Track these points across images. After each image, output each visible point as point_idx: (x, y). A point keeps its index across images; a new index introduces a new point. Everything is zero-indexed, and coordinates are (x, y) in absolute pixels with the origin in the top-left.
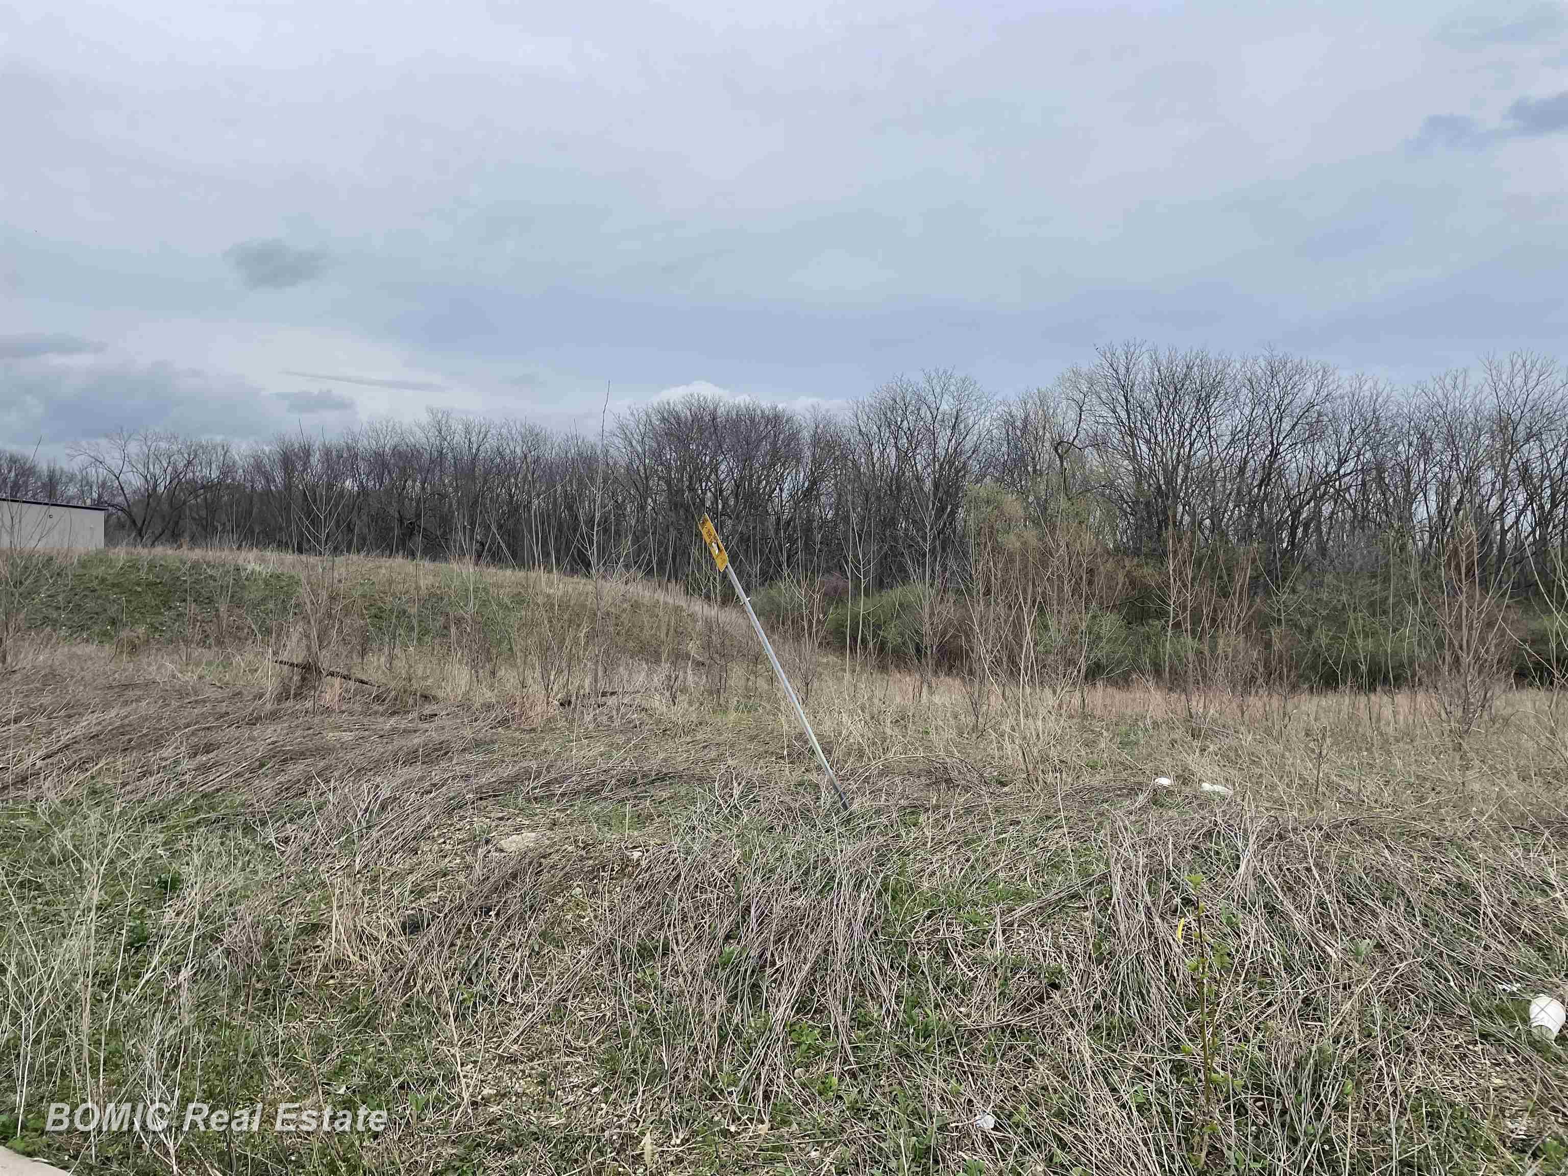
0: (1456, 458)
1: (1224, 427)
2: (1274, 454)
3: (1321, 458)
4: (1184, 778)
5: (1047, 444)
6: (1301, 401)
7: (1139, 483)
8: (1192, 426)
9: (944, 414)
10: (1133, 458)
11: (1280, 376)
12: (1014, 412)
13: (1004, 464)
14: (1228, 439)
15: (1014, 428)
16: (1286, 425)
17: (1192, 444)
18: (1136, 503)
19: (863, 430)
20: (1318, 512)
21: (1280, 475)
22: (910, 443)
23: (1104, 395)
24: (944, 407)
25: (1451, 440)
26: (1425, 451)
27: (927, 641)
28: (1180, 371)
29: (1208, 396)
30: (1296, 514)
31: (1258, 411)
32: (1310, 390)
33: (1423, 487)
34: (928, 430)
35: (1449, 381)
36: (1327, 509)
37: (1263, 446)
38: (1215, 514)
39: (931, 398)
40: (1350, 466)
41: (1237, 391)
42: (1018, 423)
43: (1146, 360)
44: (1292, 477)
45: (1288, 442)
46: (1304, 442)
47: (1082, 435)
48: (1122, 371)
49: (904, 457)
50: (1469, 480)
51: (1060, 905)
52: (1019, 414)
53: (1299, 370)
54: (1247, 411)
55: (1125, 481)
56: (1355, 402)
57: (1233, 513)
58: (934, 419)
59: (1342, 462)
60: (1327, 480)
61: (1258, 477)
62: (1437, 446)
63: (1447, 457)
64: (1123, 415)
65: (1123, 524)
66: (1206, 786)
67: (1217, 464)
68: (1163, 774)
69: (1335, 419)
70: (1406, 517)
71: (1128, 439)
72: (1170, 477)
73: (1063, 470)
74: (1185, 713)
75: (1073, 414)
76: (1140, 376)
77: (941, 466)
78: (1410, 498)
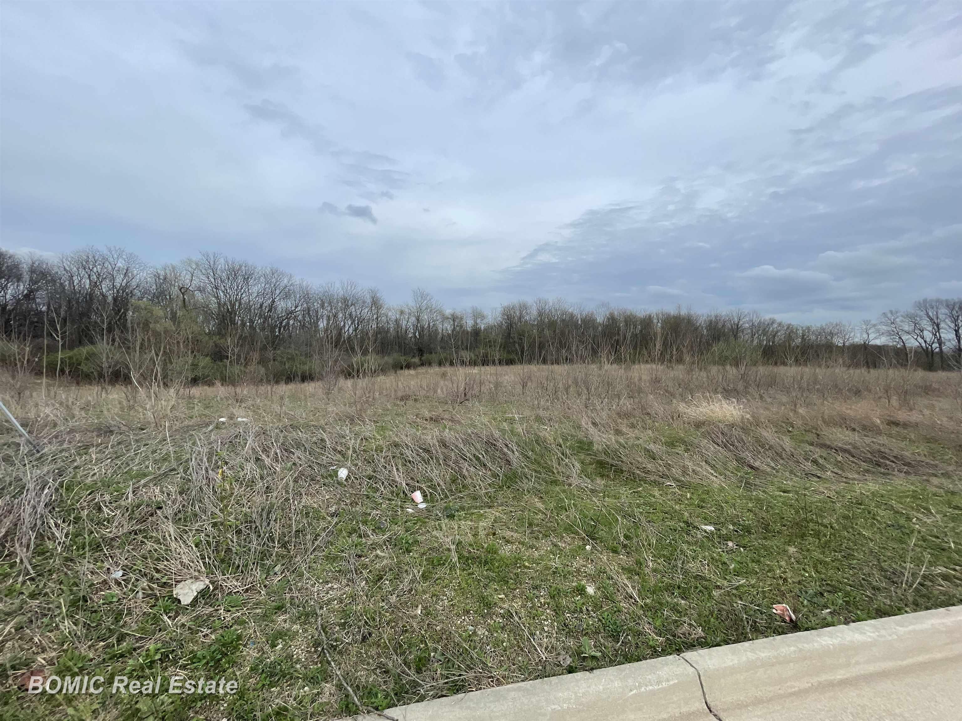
0: (332, 309)
1: (255, 290)
2: (273, 301)
3: (289, 304)
4: (231, 417)
5: (176, 288)
6: (282, 285)
7: (219, 307)
8: (242, 288)
9: (119, 268)
10: (217, 298)
11: (275, 275)
12: (159, 272)
13: (154, 293)
14: (256, 294)
15: (159, 279)
16: (278, 292)
17: (242, 295)
18: (219, 315)
19: (68, 269)
20: (288, 323)
21: (275, 309)
22: (98, 278)
23: (203, 271)
24: (119, 264)
25: (330, 303)
26: (323, 306)
27: (105, 370)
28: (237, 267)
29: (248, 278)
30: (281, 323)
31: (267, 286)
32: (286, 281)
33: (322, 316)
34: (110, 274)
35: (330, 285)
36: (291, 322)
37: (269, 298)
38: (252, 321)
39: (111, 260)
40: (299, 308)
41: (259, 277)
42: (161, 277)
43: (222, 261)
44: (279, 309)
45: (278, 298)
46: (284, 299)
47: (193, 285)
48: (212, 263)
49: (94, 285)
50: (335, 316)
51: (165, 475)
52: (162, 273)
53: (282, 274)
54: (263, 285)
55: (214, 306)
56: (301, 287)
57: (258, 321)
58: (113, 269)
59: (296, 307)
60: (291, 312)
61: (267, 310)
62: (326, 305)
63: (329, 309)
64: (213, 280)
65: (212, 323)
66: (239, 419)
67: (251, 303)
68: (222, 417)
69: (294, 292)
70: (317, 326)
71: (215, 290)
72: (233, 306)
73: (184, 299)
74: (234, 394)
75: (188, 277)
76: (220, 266)
77: (118, 291)
78: (318, 320)
